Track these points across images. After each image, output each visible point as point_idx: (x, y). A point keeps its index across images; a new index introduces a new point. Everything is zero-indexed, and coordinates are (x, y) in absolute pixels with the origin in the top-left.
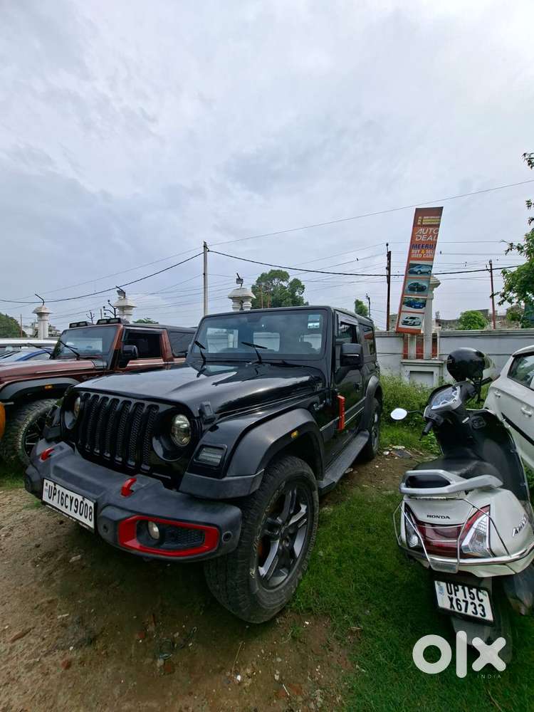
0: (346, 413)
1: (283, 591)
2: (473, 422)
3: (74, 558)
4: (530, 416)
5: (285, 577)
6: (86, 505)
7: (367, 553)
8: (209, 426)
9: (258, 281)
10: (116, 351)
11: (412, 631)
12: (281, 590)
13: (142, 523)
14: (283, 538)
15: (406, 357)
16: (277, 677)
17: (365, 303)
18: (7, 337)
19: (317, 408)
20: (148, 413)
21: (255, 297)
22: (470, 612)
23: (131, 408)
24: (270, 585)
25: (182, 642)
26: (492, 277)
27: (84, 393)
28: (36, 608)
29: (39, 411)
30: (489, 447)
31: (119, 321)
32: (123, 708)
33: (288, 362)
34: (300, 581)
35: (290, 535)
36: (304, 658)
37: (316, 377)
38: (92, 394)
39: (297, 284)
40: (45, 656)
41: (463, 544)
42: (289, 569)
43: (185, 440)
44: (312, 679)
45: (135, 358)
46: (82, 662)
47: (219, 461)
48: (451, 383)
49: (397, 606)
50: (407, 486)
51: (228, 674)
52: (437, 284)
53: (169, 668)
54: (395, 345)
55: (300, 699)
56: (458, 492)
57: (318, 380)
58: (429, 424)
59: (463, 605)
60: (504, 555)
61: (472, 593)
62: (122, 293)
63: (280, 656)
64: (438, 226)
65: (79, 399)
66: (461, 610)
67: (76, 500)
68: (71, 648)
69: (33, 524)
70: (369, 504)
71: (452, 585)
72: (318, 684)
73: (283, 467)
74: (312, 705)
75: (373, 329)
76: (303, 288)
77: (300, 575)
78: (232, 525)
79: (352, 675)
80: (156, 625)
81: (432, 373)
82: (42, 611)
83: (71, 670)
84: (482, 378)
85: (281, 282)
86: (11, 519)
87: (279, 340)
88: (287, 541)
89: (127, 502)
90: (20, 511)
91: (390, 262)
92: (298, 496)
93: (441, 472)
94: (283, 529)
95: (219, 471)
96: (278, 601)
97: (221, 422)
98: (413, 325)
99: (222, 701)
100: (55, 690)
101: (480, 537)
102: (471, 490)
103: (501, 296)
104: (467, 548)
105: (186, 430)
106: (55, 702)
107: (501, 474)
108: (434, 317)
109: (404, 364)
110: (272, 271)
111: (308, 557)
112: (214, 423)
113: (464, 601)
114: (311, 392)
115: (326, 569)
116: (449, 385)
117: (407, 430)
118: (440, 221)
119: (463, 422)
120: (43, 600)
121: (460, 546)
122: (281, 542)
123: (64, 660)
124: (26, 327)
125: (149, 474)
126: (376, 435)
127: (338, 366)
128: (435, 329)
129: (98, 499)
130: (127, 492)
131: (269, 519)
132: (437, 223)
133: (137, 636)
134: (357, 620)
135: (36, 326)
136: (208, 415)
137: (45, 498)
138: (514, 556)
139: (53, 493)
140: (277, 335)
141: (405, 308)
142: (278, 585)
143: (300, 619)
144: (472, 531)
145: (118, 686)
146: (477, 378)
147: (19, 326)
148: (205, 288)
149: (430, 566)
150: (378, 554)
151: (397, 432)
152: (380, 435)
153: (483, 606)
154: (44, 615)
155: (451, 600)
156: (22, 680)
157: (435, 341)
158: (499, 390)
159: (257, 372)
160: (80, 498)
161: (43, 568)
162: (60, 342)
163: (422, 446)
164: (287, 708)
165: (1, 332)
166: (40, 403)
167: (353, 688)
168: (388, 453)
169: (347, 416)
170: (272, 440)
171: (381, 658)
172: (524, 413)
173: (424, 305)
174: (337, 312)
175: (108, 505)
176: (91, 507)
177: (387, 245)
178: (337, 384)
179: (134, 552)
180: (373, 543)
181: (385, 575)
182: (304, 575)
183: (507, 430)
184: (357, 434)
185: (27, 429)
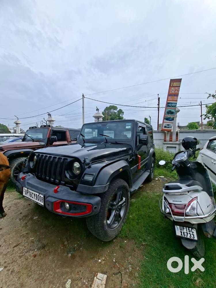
0: (141, 163)
1: (116, 230)
2: (192, 166)
3: (35, 218)
4: (215, 164)
5: (117, 225)
6: (40, 196)
7: (149, 216)
8: (87, 166)
9: (104, 110)
10: (48, 138)
11: (166, 244)
12: (116, 229)
13: (62, 203)
14: (116, 210)
15: (165, 141)
16: (114, 261)
17: (149, 119)
18: (3, 133)
19: (130, 160)
20: (63, 162)
21: (104, 117)
22: (188, 237)
23: (57, 160)
24: (111, 227)
25: (78, 248)
26: (201, 108)
27: (37, 154)
28: (22, 236)
29: (19, 162)
30: (198, 176)
31: (49, 126)
32: (56, 271)
33: (118, 142)
34: (123, 226)
35: (119, 209)
36: (124, 254)
37: (129, 148)
38: (41, 154)
39: (121, 111)
40: (26, 253)
41: (187, 211)
42: (119, 221)
43: (78, 172)
44: (127, 261)
45: (56, 141)
46: (40, 255)
47: (91, 180)
48: (183, 150)
49: (160, 236)
50: (165, 189)
51: (96, 259)
52: (179, 111)
53: (73, 257)
54: (161, 136)
55: (123, 268)
56: (185, 192)
57: (130, 149)
58: (174, 167)
59: (186, 234)
60: (202, 215)
61: (190, 230)
62: (49, 115)
63: (115, 253)
64: (180, 86)
65: (35, 157)
66: (185, 236)
67: (36, 195)
68: (36, 250)
69: (18, 205)
70: (150, 198)
71: (182, 227)
72: (130, 263)
73: (116, 183)
74: (128, 271)
75: (152, 129)
76: (123, 113)
77: (123, 224)
78: (97, 204)
79: (142, 260)
80: (68, 242)
81: (176, 147)
82: (24, 237)
83: (36, 258)
84: (196, 148)
85: (114, 111)
86: (10, 203)
87: (114, 134)
88: (118, 211)
89: (56, 195)
90: (13, 200)
91: (159, 102)
92: (122, 194)
93: (179, 184)
94: (116, 206)
95: (92, 183)
96: (114, 233)
97: (92, 165)
98: (169, 128)
99: (94, 269)
100: (30, 265)
101: (193, 209)
102: (190, 191)
103: (205, 116)
104: (188, 212)
105: (78, 168)
106: (31, 269)
107: (202, 186)
108: (177, 125)
109: (164, 144)
110: (110, 106)
111: (126, 217)
112: (90, 165)
113: (186, 233)
114: (127, 154)
115: (133, 222)
116: (183, 151)
117: (165, 170)
118: (180, 85)
119: (188, 166)
120: (24, 233)
121: (185, 212)
122: (115, 211)
123: (33, 254)
124: (11, 129)
125: (64, 185)
126: (153, 172)
127: (138, 144)
128: (177, 130)
129: (45, 194)
130: (56, 191)
131: (111, 202)
132: (179, 85)
133: (61, 246)
134: (145, 240)
135: (15, 129)
136: (87, 162)
137: (24, 194)
138: (206, 216)
139: (27, 192)
140: (113, 131)
141: (165, 121)
142: (114, 228)
143: (123, 240)
144: (190, 207)
145: (54, 264)
146: (194, 148)
147: (8, 129)
148: (83, 113)
149: (174, 220)
150: (153, 217)
151: (161, 171)
152: (154, 172)
153: (194, 234)
154: (25, 238)
155: (181, 232)
156: (18, 261)
157: (177, 134)
158: (203, 154)
159: (106, 146)
160: (38, 194)
161: (23, 221)
162: (26, 135)
163: (171, 176)
164: (118, 271)
165: (0, 131)
166: (19, 159)
167: (143, 265)
168: (157, 179)
169: (141, 164)
170: (112, 172)
171: (154, 254)
172: (212, 163)
173: (173, 119)
174: (138, 122)
175: (49, 196)
176: (42, 197)
177: (158, 95)
178: (138, 151)
179: (60, 214)
180: (151, 213)
181: (156, 224)
182: (124, 224)
183: (205, 169)
184: (145, 171)
185: (14, 169)
